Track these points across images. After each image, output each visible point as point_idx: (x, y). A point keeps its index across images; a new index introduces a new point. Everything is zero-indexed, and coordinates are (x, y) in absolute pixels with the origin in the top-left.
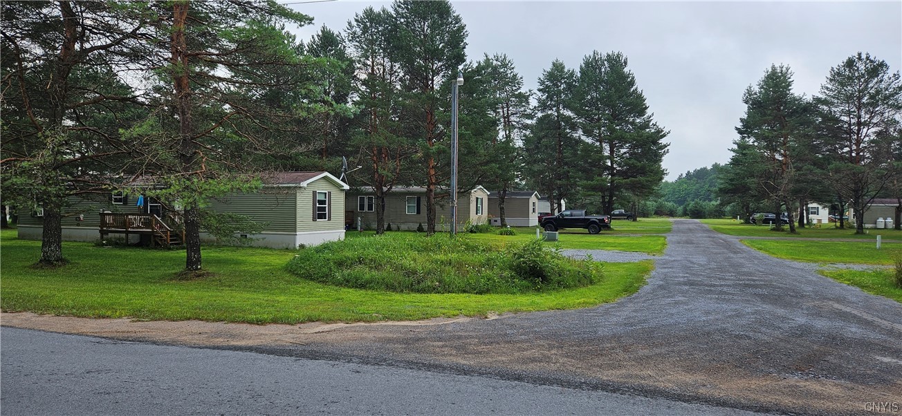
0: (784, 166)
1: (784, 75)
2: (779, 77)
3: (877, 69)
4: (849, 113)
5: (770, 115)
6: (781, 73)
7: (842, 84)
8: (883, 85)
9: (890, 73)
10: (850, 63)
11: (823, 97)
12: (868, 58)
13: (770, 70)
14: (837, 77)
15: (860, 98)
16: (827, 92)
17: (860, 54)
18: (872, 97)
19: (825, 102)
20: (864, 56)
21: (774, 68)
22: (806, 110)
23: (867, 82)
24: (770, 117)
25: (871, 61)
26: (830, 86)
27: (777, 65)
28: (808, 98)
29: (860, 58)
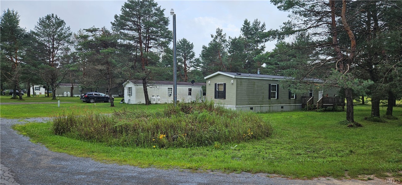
0: (16, 65)
1: (15, 16)
2: (11, 16)
3: (60, 23)
4: (49, 42)
5: (7, 36)
6: (13, 14)
7: (44, 27)
8: (63, 31)
9: (66, 26)
10: (48, 18)
11: (36, 32)
12: (56, 17)
13: (7, 11)
14: (42, 22)
15: (53, 36)
16: (38, 30)
17: (53, 15)
18: (59, 36)
19: (36, 34)
20: (55, 16)
21: (8, 10)
22: (29, 37)
23: (57, 29)
24: (7, 37)
25: (58, 19)
26: (39, 27)
27: (10, 10)
28: (28, 31)
29: (53, 16)
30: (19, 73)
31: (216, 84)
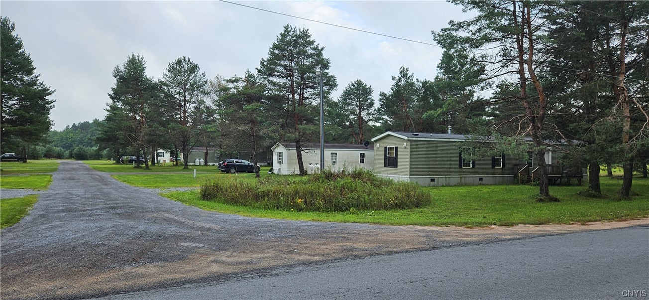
0: (141, 124)
1: (140, 62)
2: (137, 63)
3: (194, 69)
4: (179, 93)
5: (132, 88)
6: (138, 60)
7: (174, 74)
8: (197, 79)
9: (201, 72)
10: (179, 62)
11: (164, 81)
12: (189, 61)
13: (131, 57)
14: (172, 69)
15: (185, 85)
16: (167, 78)
17: (184, 58)
18: (192, 85)
19: (166, 84)
20: (187, 59)
21: (133, 55)
22: (155, 88)
23: (189, 75)
24: (132, 90)
25: (191, 63)
26: (168, 75)
27: (136, 55)
28: (155, 80)
29: (184, 60)
30: (145, 134)
31: (385, 148)
